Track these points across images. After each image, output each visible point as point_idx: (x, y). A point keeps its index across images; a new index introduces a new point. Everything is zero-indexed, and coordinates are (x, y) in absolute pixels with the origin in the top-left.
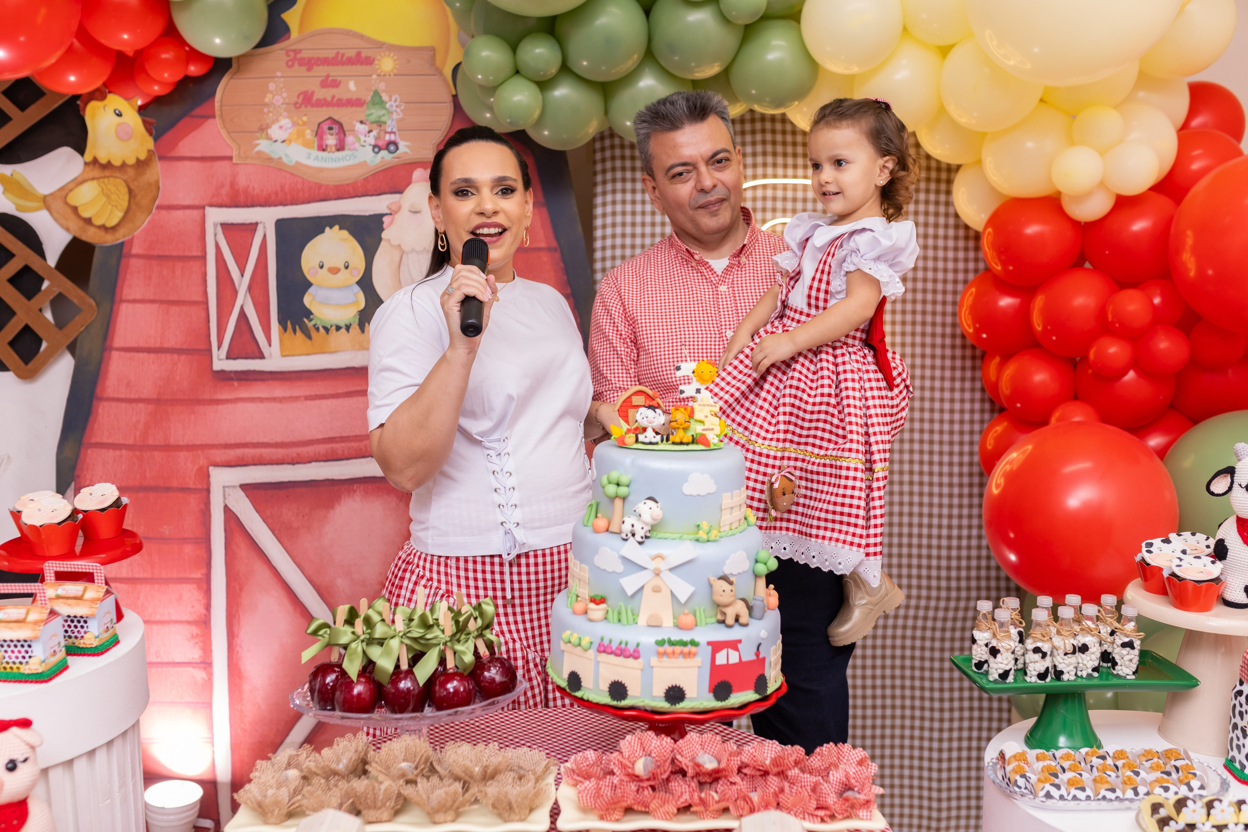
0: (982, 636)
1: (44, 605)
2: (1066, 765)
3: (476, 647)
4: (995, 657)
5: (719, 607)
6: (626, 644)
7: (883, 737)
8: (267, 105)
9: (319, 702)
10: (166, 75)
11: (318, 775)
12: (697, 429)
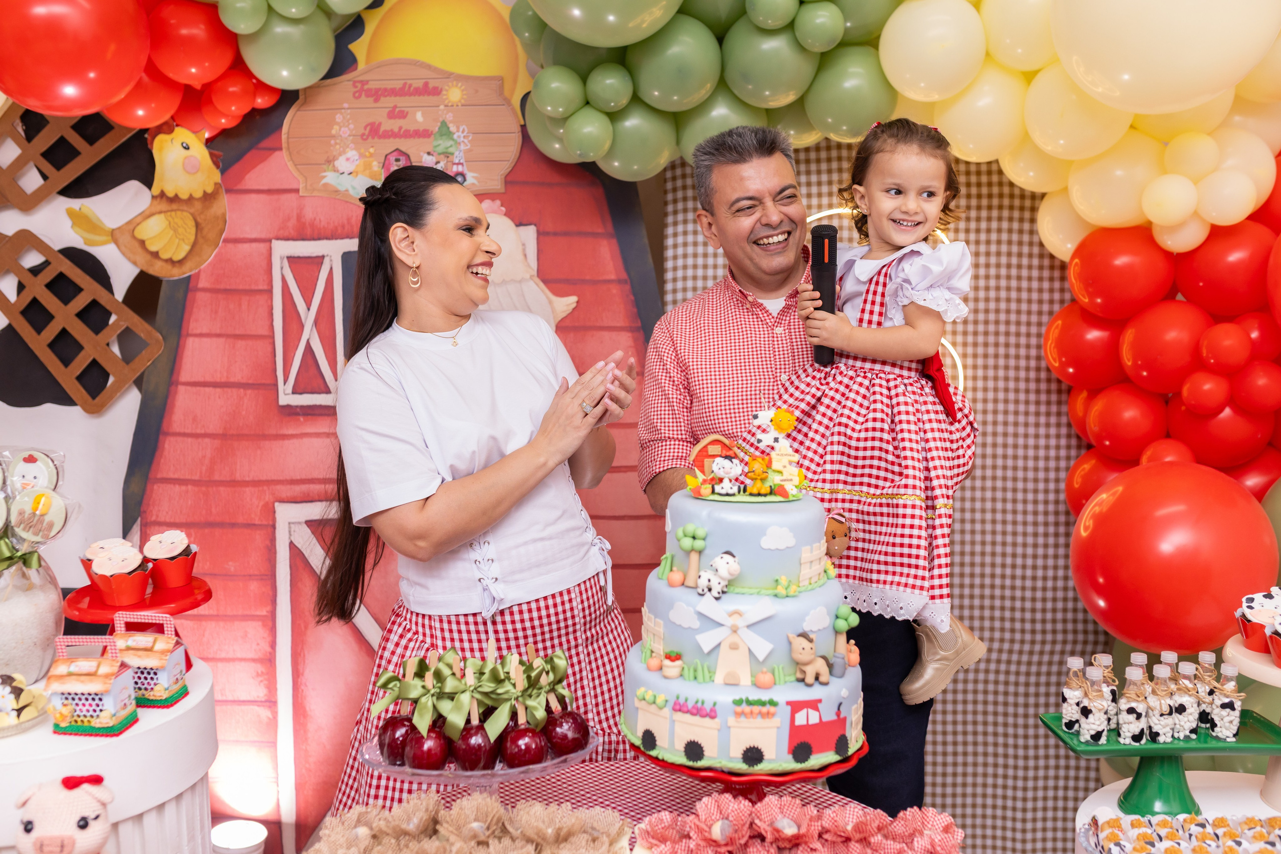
0: (1073, 694)
1: (114, 658)
2: (1163, 832)
3: (547, 701)
4: (1087, 717)
5: (799, 665)
6: (703, 703)
7: (964, 785)
8: (333, 137)
9: (389, 757)
10: (233, 108)
11: (388, 834)
12: (775, 479)
